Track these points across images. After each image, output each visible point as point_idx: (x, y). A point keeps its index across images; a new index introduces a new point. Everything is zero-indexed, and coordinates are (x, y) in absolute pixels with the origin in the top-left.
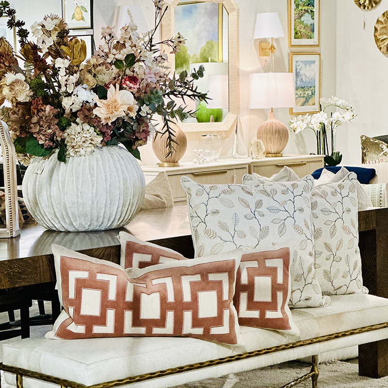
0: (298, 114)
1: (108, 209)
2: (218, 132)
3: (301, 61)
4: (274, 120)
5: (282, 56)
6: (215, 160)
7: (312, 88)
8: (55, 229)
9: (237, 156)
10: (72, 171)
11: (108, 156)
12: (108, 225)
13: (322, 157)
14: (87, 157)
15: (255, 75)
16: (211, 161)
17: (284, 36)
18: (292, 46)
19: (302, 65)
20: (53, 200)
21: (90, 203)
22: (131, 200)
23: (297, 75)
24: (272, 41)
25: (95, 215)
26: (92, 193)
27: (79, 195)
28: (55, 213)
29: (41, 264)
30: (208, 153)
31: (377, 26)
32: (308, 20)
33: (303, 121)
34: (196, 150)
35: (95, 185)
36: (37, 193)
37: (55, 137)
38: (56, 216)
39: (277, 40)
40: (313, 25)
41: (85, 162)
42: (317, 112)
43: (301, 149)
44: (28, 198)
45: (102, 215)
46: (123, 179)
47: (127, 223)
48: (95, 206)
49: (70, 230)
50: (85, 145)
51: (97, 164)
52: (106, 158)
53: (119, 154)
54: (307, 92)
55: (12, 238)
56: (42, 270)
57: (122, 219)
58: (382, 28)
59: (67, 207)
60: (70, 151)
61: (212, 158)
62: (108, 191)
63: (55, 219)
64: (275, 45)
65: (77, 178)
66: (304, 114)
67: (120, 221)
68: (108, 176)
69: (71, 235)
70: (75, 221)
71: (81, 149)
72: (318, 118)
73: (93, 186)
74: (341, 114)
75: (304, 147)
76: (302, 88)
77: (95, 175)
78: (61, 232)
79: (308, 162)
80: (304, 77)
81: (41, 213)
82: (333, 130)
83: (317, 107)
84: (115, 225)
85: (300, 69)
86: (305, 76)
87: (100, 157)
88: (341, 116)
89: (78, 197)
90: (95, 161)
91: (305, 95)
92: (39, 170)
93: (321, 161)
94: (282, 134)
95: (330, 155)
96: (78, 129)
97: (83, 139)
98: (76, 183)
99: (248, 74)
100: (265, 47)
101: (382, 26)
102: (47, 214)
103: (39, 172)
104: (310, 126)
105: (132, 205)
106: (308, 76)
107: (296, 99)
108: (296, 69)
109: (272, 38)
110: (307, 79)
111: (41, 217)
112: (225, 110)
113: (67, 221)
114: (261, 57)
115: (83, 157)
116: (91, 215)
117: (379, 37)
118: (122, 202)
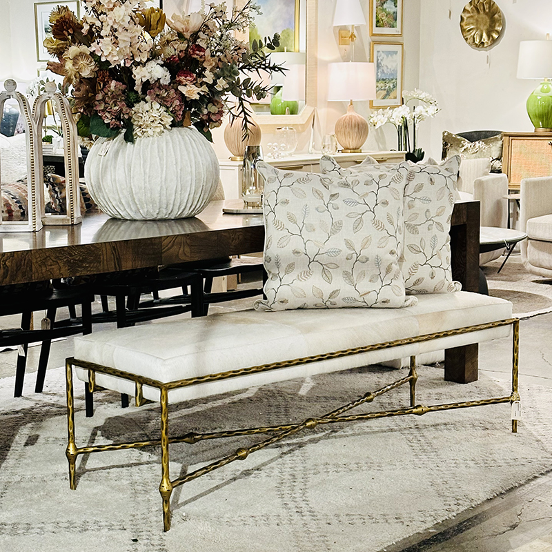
0: (378, 108)
1: (178, 196)
2: (294, 125)
3: (383, 52)
4: (354, 114)
5: (363, 45)
6: (291, 155)
7: (394, 80)
8: (120, 217)
9: (314, 151)
10: (139, 154)
11: (178, 138)
12: (179, 213)
13: (403, 154)
14: (156, 138)
15: (335, 65)
16: (286, 156)
17: (365, 24)
18: (373, 35)
19: (383, 55)
20: (118, 185)
21: (159, 188)
22: (204, 187)
23: (378, 66)
24: (353, 28)
25: (164, 201)
26: (161, 178)
27: (147, 180)
28: (120, 198)
29: (104, 252)
30: (284, 147)
31: (463, 15)
32: (391, 8)
33: (383, 114)
34: (270, 144)
35: (165, 169)
36: (100, 177)
37: (122, 115)
38: (121, 202)
39: (358, 28)
40: (395, 13)
41: (153, 144)
42: (398, 106)
43: (381, 146)
44: (91, 183)
45: (172, 202)
46: (195, 163)
47: (199, 212)
48: (165, 192)
49: (137, 218)
50: (153, 125)
51: (167, 148)
52: (177, 140)
53: (191, 136)
54: (388, 85)
55: (72, 225)
56: (105, 258)
57: (193, 207)
58: (468, 18)
59: (134, 193)
60: (137, 131)
61: (287, 153)
62: (179, 176)
63: (120, 206)
64: (355, 33)
65: (145, 161)
66: (384, 108)
67: (191, 210)
68: (179, 160)
69: (137, 223)
70: (142, 208)
71: (148, 129)
72: (400, 112)
73: (162, 170)
74: (424, 108)
75: (384, 143)
76: (383, 80)
77: (165, 158)
78: (127, 220)
79: (388, 159)
80: (385, 69)
81: (105, 199)
82: (416, 125)
83: (398, 101)
84: (185, 214)
85: (381, 60)
86: (387, 66)
87: (169, 138)
88: (424, 110)
89: (145, 182)
90: (164, 143)
91: (387, 88)
92: (103, 152)
93: (403, 158)
94: (361, 129)
95: (411, 152)
96: (147, 107)
97: (152, 119)
98: (143, 167)
99: (326, 64)
100: (345, 36)
101: (469, 15)
102: (111, 200)
103: (103, 154)
104: (391, 120)
105: (205, 192)
106: (389, 67)
107: (377, 92)
108: (378, 60)
109: (353, 26)
110: (389, 70)
111: (105, 203)
112: (301, 103)
113: (133, 209)
114: (341, 46)
115: (151, 138)
116: (160, 202)
117: (465, 27)
118: (193, 188)
